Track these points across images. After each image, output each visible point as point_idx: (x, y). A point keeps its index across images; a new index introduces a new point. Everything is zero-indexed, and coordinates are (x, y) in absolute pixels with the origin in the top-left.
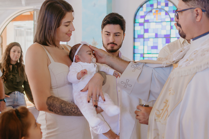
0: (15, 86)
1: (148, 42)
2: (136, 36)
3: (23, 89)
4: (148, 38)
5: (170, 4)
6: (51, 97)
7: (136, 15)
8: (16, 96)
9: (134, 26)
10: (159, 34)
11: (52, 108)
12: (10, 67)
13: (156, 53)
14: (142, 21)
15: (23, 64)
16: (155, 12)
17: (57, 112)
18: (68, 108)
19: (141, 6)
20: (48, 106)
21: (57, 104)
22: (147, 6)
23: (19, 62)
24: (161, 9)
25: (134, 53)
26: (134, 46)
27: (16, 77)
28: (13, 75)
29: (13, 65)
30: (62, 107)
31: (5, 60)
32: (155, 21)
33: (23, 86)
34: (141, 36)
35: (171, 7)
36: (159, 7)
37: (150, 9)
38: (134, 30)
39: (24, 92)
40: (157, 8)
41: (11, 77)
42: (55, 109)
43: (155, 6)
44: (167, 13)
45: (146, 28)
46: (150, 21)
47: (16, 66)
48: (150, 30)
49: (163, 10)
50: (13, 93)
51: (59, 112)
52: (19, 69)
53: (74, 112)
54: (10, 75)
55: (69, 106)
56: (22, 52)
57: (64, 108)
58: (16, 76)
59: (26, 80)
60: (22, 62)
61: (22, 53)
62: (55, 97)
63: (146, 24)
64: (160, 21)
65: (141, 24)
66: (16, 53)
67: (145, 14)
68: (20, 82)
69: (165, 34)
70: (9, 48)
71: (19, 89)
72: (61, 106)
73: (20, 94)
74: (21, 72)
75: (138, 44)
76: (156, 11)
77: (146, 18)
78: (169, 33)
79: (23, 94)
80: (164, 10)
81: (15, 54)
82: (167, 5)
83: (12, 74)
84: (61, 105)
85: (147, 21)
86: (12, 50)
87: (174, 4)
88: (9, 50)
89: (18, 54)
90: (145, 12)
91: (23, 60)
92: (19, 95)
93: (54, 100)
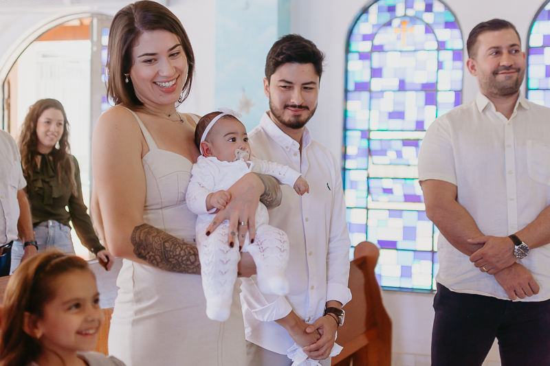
0: (49, 209)
1: (382, 100)
2: (351, 87)
3: (69, 216)
4: (382, 92)
5: (438, 7)
6: (144, 226)
7: (350, 34)
8: (51, 232)
9: (347, 61)
10: (408, 80)
11: (143, 251)
12: (37, 160)
13: (400, 128)
14: (365, 47)
15: (69, 153)
16: (399, 26)
17: (154, 261)
18: (180, 254)
19: (365, 11)
20: (134, 245)
21: (156, 243)
22: (380, 10)
23: (57, 147)
24: (415, 19)
25: (345, 129)
26: (345, 111)
27: (51, 187)
28: (44, 181)
29: (43, 156)
30: (167, 251)
31: (24, 143)
32: (398, 49)
33: (67, 208)
34: (362, 87)
35: (441, 13)
36: (410, 12)
37: (386, 17)
38: (346, 71)
39: (71, 223)
40: (405, 16)
41: (40, 184)
42: (150, 254)
43: (400, 11)
44: (429, 29)
45: (376, 65)
46: (386, 48)
47: (51, 158)
48: (385, 72)
49: (418, 22)
50: (45, 223)
51: (161, 262)
52: (59, 165)
53: (193, 263)
54: (36, 180)
55: (182, 249)
56: (66, 122)
57: (171, 253)
58: (52, 184)
59: (76, 194)
60: (67, 148)
61: (67, 125)
62: (151, 227)
63: (375, 56)
64: (412, 48)
65: (364, 56)
66: (53, 127)
67: (375, 30)
68: (60, 198)
69: (425, 81)
70: (36, 112)
71: (59, 215)
72: (165, 248)
73: (60, 228)
74: (63, 173)
75: (356, 106)
76: (402, 23)
77: (377, 41)
78: (432, 80)
79: (67, 227)
80: (422, 20)
81: (51, 130)
82: (429, 8)
83: (40, 178)
84: (164, 245)
85: (379, 49)
86: (42, 119)
87: (447, 7)
88: (33, 118)
89: (57, 129)
90: (373, 25)
91: (68, 144)
92: (57, 228)
93: (148, 233)
